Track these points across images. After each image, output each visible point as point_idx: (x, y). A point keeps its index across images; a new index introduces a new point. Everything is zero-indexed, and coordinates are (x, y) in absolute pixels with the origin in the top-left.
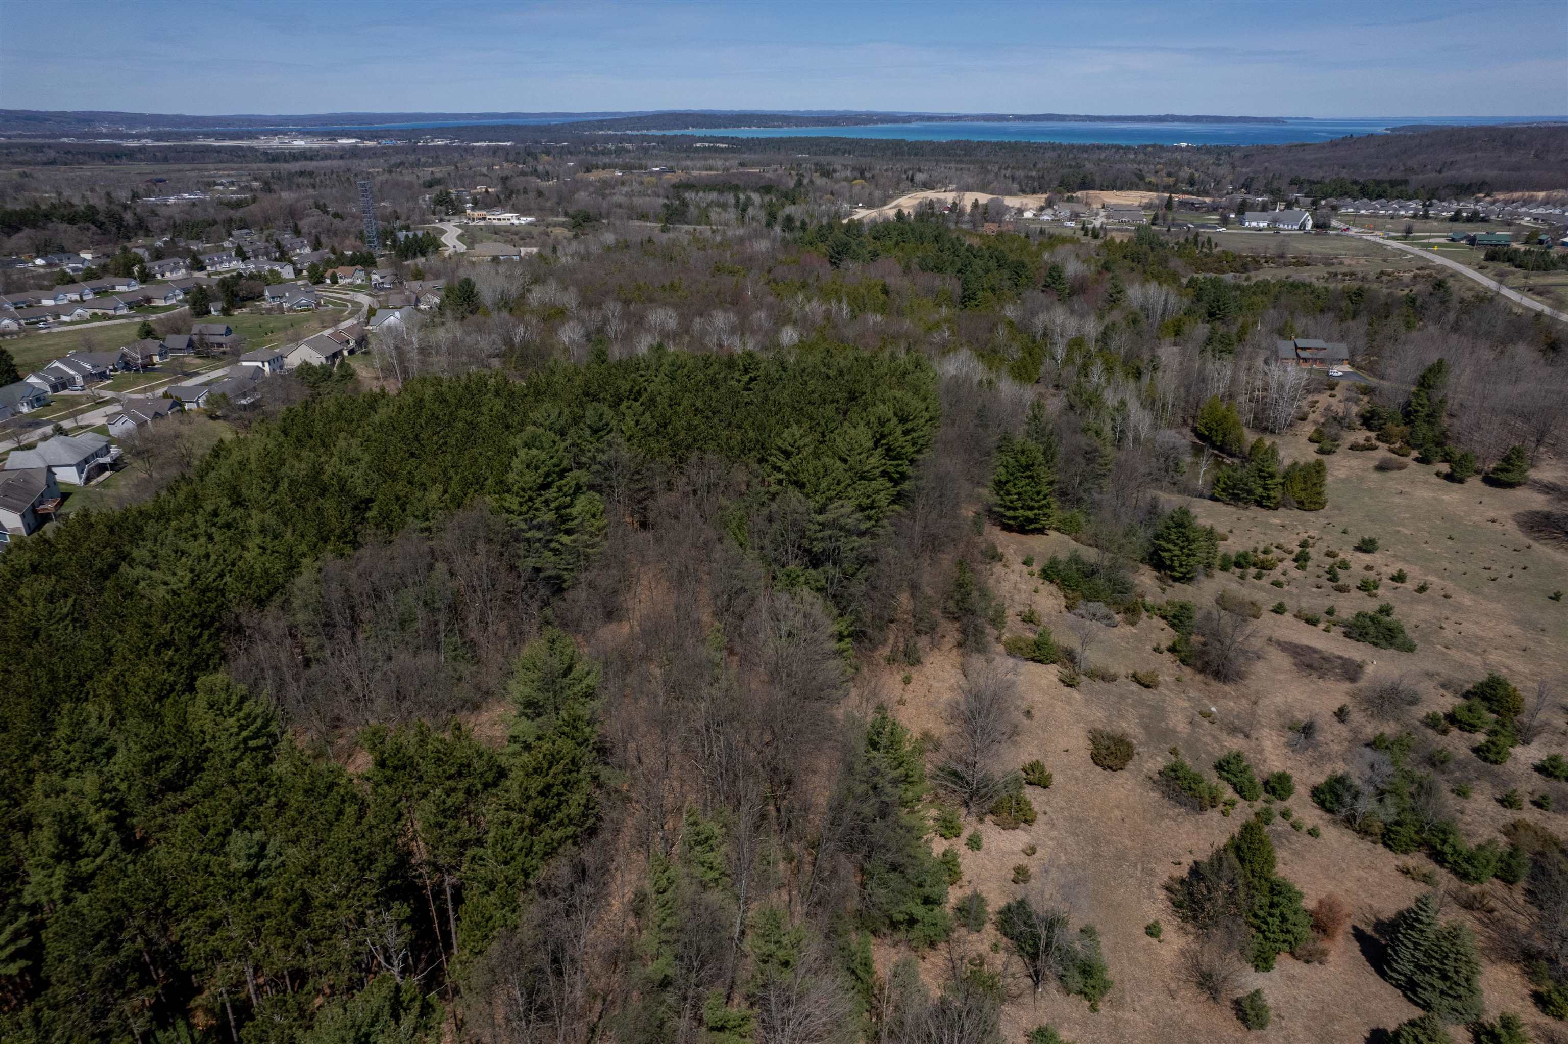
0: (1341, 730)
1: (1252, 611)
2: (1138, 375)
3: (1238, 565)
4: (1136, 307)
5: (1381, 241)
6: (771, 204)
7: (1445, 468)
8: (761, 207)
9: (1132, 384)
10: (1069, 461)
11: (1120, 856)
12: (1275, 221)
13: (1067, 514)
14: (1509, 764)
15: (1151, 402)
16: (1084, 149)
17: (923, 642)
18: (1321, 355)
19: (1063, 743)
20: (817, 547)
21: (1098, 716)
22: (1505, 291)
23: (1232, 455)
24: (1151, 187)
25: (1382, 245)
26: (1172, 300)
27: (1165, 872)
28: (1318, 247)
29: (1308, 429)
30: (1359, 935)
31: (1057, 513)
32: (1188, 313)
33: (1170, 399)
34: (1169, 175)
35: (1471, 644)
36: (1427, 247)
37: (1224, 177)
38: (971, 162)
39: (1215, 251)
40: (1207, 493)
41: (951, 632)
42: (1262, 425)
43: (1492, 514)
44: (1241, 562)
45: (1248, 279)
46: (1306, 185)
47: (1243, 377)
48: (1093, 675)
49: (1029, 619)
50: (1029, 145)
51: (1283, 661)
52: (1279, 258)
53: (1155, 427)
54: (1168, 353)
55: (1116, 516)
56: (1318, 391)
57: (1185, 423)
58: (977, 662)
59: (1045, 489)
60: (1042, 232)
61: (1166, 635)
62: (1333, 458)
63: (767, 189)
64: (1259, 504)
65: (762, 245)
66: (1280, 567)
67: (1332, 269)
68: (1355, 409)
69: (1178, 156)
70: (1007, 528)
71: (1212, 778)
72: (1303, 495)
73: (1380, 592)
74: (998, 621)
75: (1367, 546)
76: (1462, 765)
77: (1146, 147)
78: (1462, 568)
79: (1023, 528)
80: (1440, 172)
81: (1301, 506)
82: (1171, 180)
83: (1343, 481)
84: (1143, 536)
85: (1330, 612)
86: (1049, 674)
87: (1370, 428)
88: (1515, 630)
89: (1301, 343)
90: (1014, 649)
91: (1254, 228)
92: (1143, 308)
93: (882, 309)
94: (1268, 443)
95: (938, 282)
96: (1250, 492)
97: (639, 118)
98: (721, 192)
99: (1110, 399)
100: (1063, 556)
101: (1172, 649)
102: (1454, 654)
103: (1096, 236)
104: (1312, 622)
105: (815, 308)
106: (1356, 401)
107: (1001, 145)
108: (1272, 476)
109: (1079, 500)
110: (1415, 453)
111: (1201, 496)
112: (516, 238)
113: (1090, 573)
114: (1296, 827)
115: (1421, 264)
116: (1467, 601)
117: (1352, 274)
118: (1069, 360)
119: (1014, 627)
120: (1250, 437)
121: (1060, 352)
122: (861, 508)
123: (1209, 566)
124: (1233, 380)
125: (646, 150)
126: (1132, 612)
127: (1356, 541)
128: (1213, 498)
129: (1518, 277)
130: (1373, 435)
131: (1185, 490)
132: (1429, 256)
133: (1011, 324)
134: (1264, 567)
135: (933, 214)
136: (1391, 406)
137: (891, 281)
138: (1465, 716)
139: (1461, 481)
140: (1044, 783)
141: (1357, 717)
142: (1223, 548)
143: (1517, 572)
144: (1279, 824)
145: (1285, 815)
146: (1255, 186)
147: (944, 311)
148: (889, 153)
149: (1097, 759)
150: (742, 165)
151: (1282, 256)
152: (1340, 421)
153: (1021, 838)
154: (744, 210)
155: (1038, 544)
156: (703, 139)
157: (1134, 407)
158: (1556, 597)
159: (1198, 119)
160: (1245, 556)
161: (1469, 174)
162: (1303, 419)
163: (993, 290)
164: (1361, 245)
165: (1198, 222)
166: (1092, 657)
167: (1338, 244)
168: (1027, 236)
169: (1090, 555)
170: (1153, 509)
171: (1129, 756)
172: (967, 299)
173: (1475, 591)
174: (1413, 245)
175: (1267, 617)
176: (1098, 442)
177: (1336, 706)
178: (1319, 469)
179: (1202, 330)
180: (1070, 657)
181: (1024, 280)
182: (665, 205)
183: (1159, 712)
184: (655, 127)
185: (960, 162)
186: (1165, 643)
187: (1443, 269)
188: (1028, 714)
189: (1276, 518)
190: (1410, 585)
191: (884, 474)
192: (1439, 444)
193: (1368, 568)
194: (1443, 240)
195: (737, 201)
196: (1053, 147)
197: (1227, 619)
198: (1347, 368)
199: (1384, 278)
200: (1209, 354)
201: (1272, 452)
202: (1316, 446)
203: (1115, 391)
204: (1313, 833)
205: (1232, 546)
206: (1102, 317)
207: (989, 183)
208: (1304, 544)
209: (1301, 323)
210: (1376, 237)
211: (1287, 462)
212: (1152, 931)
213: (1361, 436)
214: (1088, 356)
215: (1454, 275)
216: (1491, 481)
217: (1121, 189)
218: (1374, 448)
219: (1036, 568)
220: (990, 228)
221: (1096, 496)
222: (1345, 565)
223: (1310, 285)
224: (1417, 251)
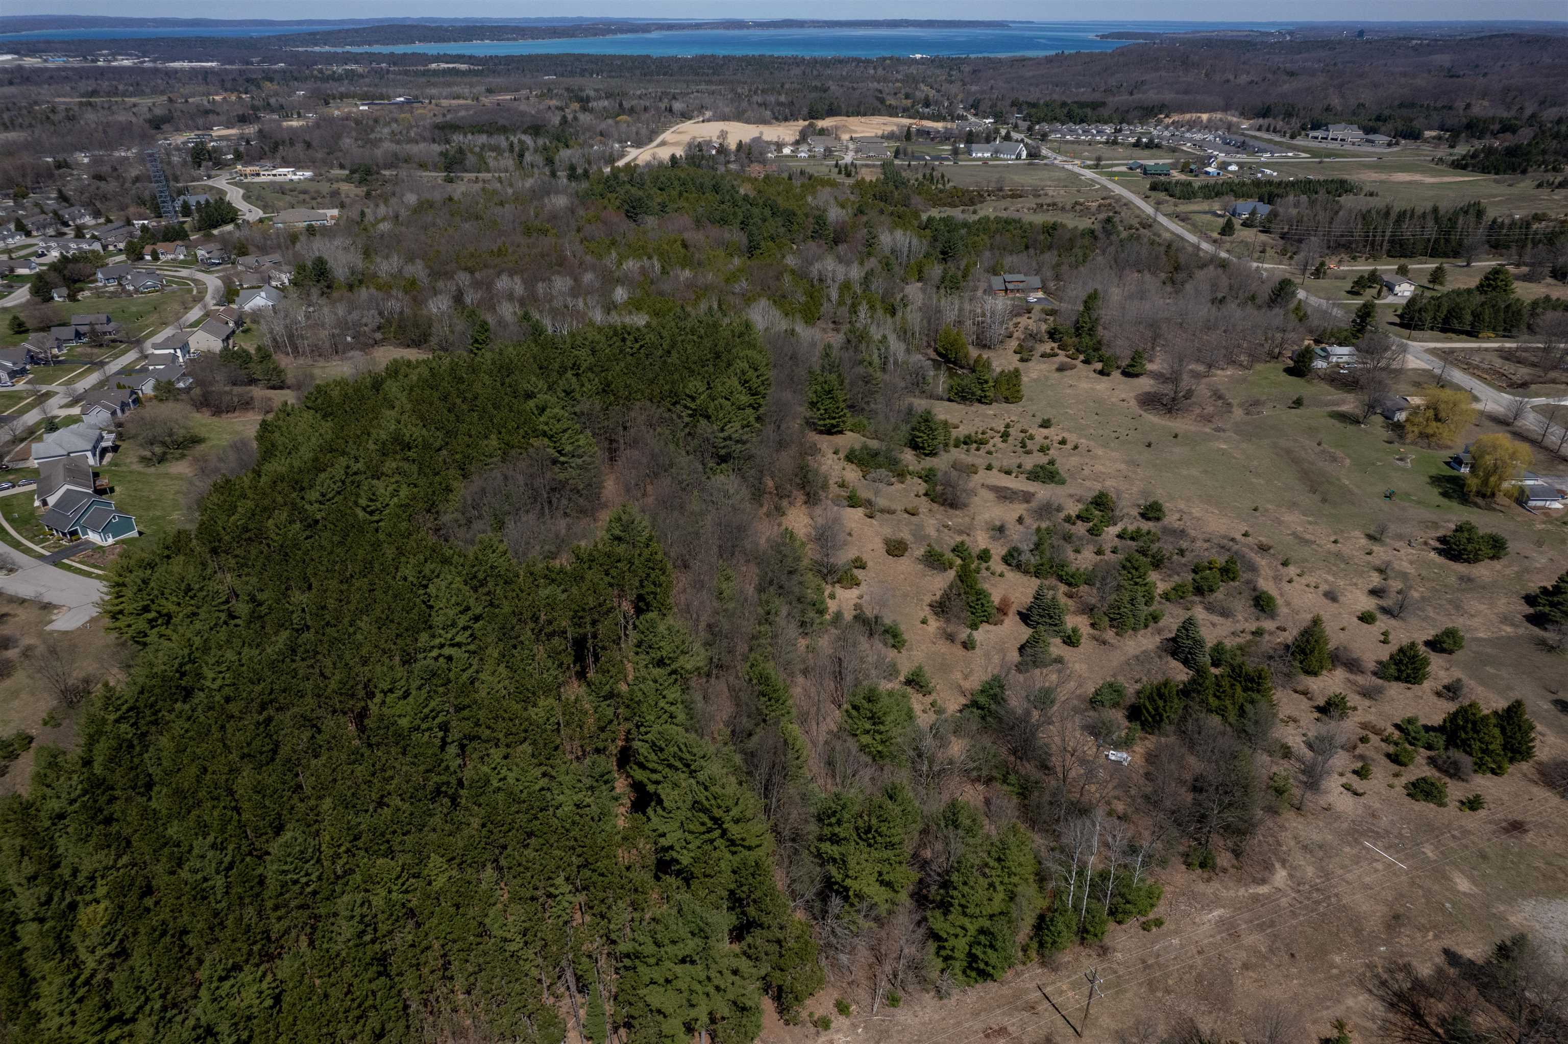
0: (1019, 527)
1: (973, 469)
2: (893, 313)
3: (965, 443)
4: (887, 252)
5: (1077, 169)
6: (545, 149)
7: (1099, 366)
8: (536, 151)
9: (889, 320)
10: (852, 384)
11: (905, 595)
12: (996, 152)
13: (856, 420)
14: (1104, 535)
15: (904, 333)
16: (826, 63)
17: (785, 503)
18: (1021, 285)
19: (870, 547)
20: (723, 452)
21: (887, 531)
22: (1161, 219)
23: (962, 367)
24: (892, 112)
25: (1077, 175)
26: (915, 241)
27: (928, 599)
28: (1027, 180)
29: (1014, 344)
30: (1020, 613)
31: (850, 421)
32: (927, 256)
33: (917, 329)
34: (907, 97)
35: (1097, 477)
36: (1111, 175)
37: (956, 96)
38: (721, 82)
39: (948, 186)
40: (946, 396)
41: (800, 497)
42: (982, 343)
43: (1123, 396)
44: (967, 441)
45: (975, 212)
46: (1025, 107)
47: (967, 307)
48: (882, 511)
49: (842, 485)
50: (773, 60)
51: (991, 496)
52: (998, 192)
53: (908, 351)
54: (914, 290)
55: (887, 418)
56: (1018, 315)
57: (929, 345)
58: (818, 511)
59: (842, 405)
60: (802, 173)
61: (922, 487)
62: (1030, 364)
63: (536, 130)
64: (980, 401)
65: (561, 201)
66: (992, 442)
67: (1039, 201)
68: (1044, 327)
69: (913, 70)
70: (821, 432)
71: (949, 555)
72: (1007, 393)
73: (1051, 452)
74: (825, 486)
75: (1046, 424)
76: (1081, 539)
77: (884, 59)
78: (1101, 432)
79: (830, 431)
80: (1131, 94)
81: (1007, 400)
82: (909, 102)
83: (1035, 380)
84: (905, 428)
85: (1019, 466)
86: (859, 512)
87: (1054, 341)
88: (1123, 466)
89: (1008, 277)
90: (836, 501)
91: (979, 159)
92: (893, 251)
93: (685, 263)
94: (985, 356)
95: (727, 235)
96: (973, 394)
97: (356, 31)
98: (490, 134)
99: (876, 334)
100: (857, 446)
101: (926, 495)
102: (1088, 483)
103: (848, 175)
104: (1008, 473)
105: (631, 265)
106: (1045, 321)
107: (748, 61)
108: (986, 382)
109: (863, 409)
110: (1082, 357)
111: (942, 399)
112: (306, 197)
113: (875, 454)
114: (993, 574)
115: (1105, 194)
116: (1100, 452)
117: (1054, 204)
118: (841, 303)
119: (834, 489)
120: (974, 352)
121: (834, 295)
122: (743, 427)
123: (946, 445)
124: (961, 310)
125: (381, 74)
126: (901, 475)
127: (1040, 421)
128: (950, 400)
129: (1170, 204)
130: (1055, 345)
131: (931, 397)
132: (1110, 185)
133: (793, 272)
134: (982, 442)
135: (703, 157)
136: (1066, 324)
137: (687, 236)
138: (1084, 514)
139: (1108, 375)
140: (863, 567)
141: (1028, 521)
142: (954, 433)
143: (1132, 432)
144: (985, 573)
145: (988, 569)
146: (982, 107)
147: (737, 261)
148: (638, 72)
149: (889, 552)
150: (490, 91)
151: (1001, 190)
152: (1033, 336)
153: (854, 593)
154: (521, 156)
155: (838, 440)
156: (438, 59)
157: (892, 339)
158: (1149, 445)
159: (930, 24)
160: (969, 437)
161: (1151, 96)
162: (1010, 336)
163: (773, 239)
164: (1062, 175)
165: (934, 154)
166: (882, 502)
167: (1045, 174)
168: (790, 178)
169: (874, 444)
170: (910, 411)
171: (906, 549)
172: (752, 250)
173: (1105, 445)
174: (1101, 174)
175: (982, 472)
176: (871, 370)
177: (1016, 516)
178: (1016, 373)
179: (936, 271)
180: (868, 503)
181: (795, 227)
182: (441, 154)
183: (921, 527)
184: (377, 42)
185: (709, 82)
186: (922, 492)
187: (1119, 199)
188: (850, 534)
189: (990, 410)
190: (1069, 446)
191: (750, 405)
192: (1096, 350)
193: (1046, 438)
194: (1124, 169)
195: (511, 145)
196: (797, 62)
197: (954, 474)
198: (1040, 295)
199: (1078, 208)
200: (942, 291)
201: (987, 365)
202: (1018, 356)
203: (878, 325)
204: (1001, 575)
205: (962, 431)
206: (862, 263)
207: (744, 111)
208: (1007, 426)
209: (1008, 260)
210: (1074, 167)
211: (998, 370)
212: (924, 622)
213: (1048, 347)
214: (855, 296)
215: (1128, 204)
216: (1126, 374)
217: (865, 115)
218: (1056, 355)
219: (842, 455)
220: (755, 170)
221: (873, 406)
222: (1031, 438)
223: (1019, 221)
224: (1104, 180)
